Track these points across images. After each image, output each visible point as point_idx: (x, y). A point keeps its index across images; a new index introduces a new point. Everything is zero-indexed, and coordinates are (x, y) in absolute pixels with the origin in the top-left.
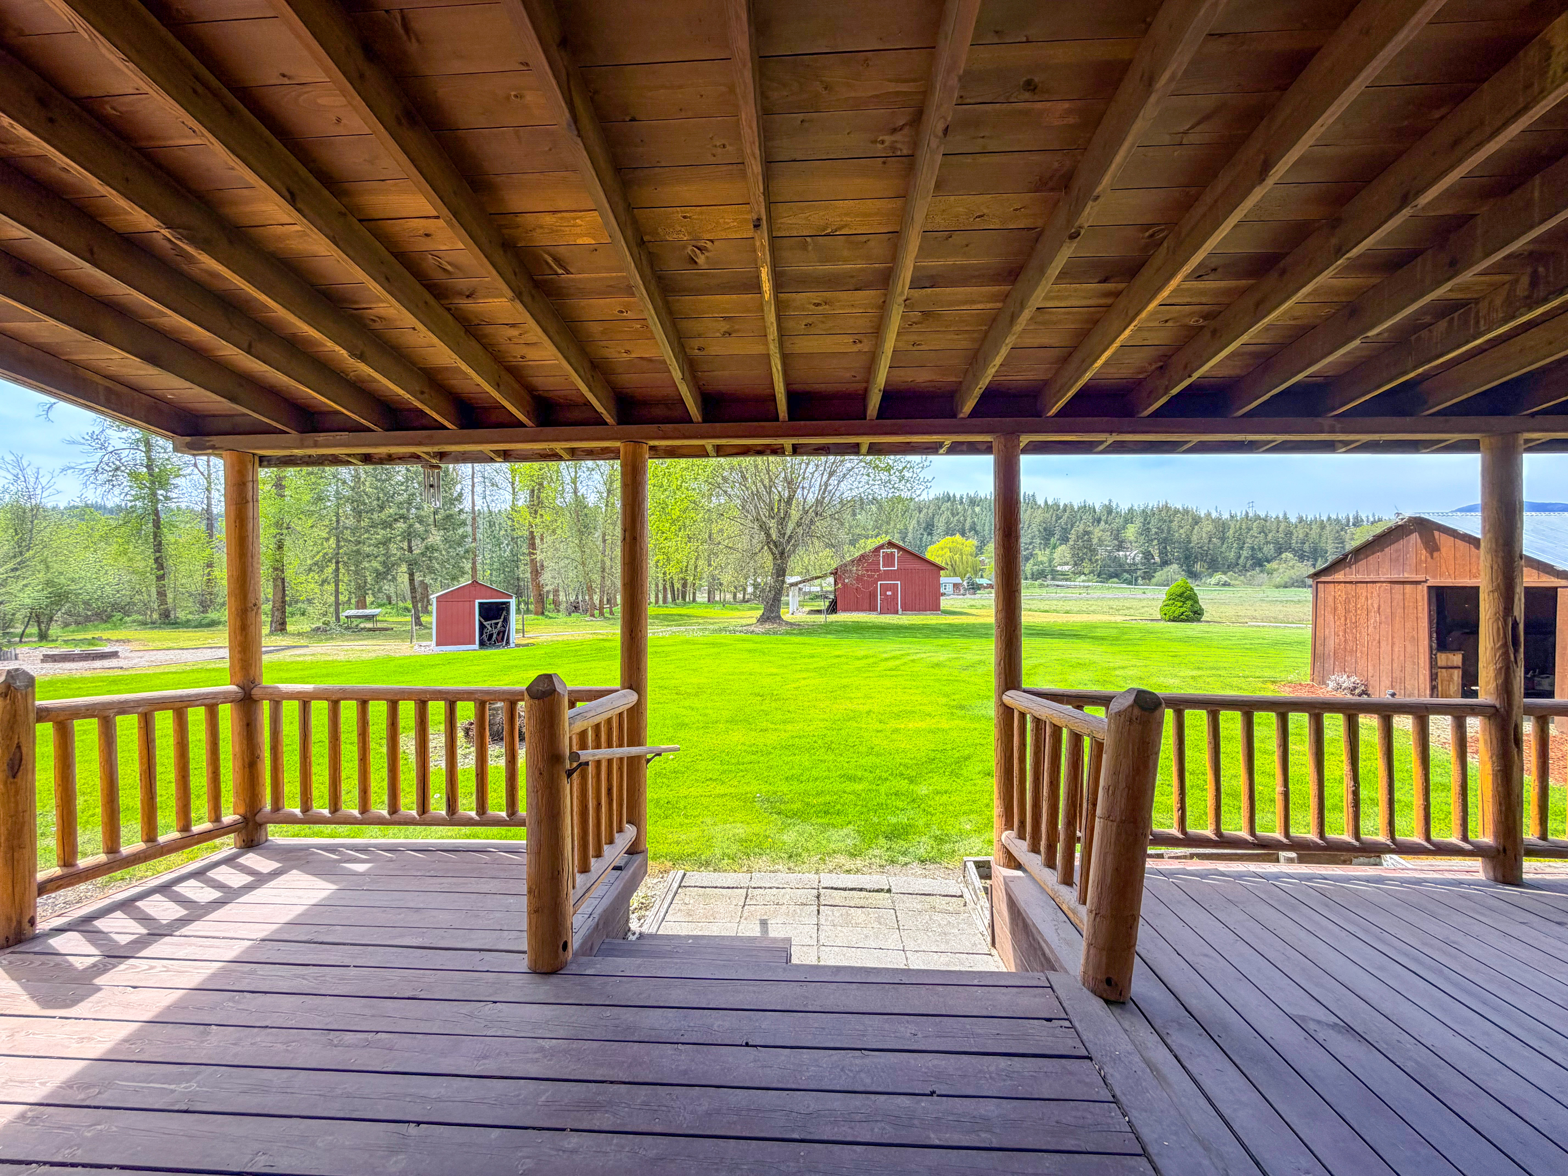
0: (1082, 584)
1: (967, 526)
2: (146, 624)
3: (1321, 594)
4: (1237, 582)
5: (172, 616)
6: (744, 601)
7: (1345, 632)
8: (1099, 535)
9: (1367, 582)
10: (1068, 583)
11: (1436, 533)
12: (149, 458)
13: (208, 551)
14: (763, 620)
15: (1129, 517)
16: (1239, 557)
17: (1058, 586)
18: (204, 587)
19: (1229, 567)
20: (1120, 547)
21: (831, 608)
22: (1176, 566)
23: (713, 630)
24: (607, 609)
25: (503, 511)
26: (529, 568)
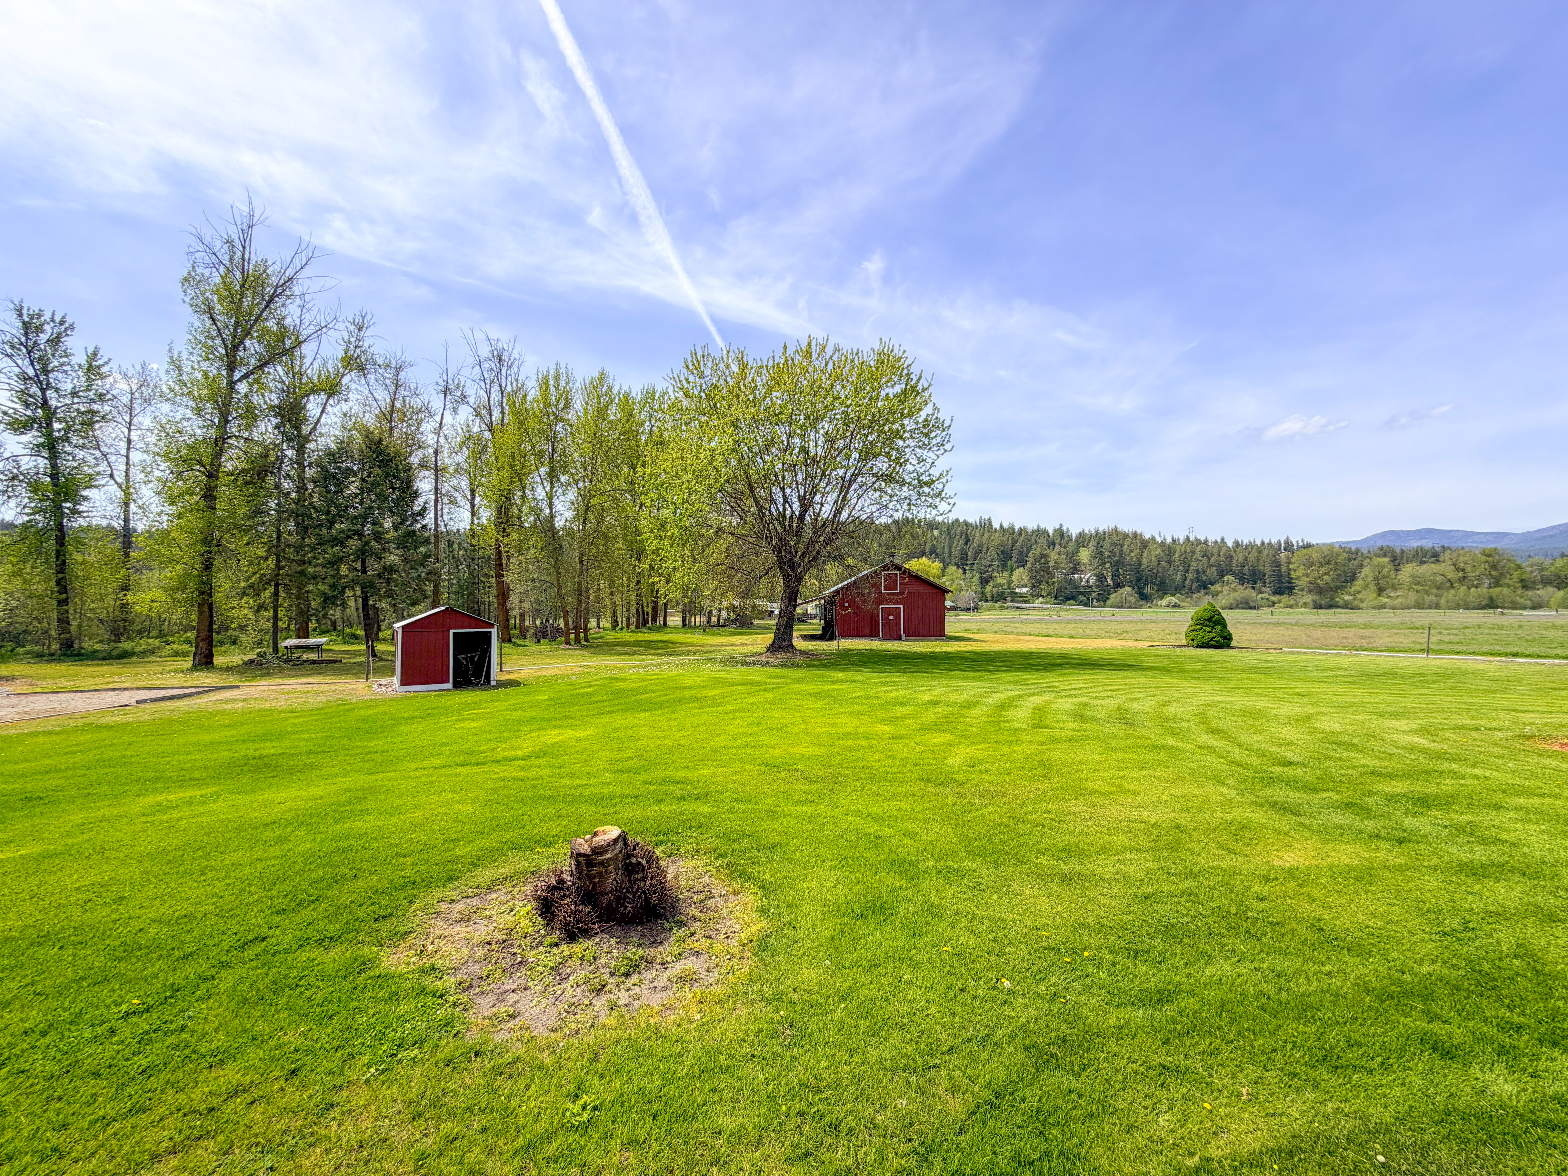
0: (1040, 606)
2: (42, 656)
4: (1186, 604)
5: (76, 646)
6: (718, 625)
8: (1055, 558)
10: (1027, 605)
12: (54, 466)
13: (123, 572)
14: (773, 648)
15: (1083, 540)
16: (1186, 580)
17: (1018, 608)
18: (117, 613)
19: (1176, 589)
20: (1075, 569)
21: (826, 634)
22: (1128, 589)
23: (721, 662)
24: (582, 635)
25: (462, 531)
26: (494, 591)
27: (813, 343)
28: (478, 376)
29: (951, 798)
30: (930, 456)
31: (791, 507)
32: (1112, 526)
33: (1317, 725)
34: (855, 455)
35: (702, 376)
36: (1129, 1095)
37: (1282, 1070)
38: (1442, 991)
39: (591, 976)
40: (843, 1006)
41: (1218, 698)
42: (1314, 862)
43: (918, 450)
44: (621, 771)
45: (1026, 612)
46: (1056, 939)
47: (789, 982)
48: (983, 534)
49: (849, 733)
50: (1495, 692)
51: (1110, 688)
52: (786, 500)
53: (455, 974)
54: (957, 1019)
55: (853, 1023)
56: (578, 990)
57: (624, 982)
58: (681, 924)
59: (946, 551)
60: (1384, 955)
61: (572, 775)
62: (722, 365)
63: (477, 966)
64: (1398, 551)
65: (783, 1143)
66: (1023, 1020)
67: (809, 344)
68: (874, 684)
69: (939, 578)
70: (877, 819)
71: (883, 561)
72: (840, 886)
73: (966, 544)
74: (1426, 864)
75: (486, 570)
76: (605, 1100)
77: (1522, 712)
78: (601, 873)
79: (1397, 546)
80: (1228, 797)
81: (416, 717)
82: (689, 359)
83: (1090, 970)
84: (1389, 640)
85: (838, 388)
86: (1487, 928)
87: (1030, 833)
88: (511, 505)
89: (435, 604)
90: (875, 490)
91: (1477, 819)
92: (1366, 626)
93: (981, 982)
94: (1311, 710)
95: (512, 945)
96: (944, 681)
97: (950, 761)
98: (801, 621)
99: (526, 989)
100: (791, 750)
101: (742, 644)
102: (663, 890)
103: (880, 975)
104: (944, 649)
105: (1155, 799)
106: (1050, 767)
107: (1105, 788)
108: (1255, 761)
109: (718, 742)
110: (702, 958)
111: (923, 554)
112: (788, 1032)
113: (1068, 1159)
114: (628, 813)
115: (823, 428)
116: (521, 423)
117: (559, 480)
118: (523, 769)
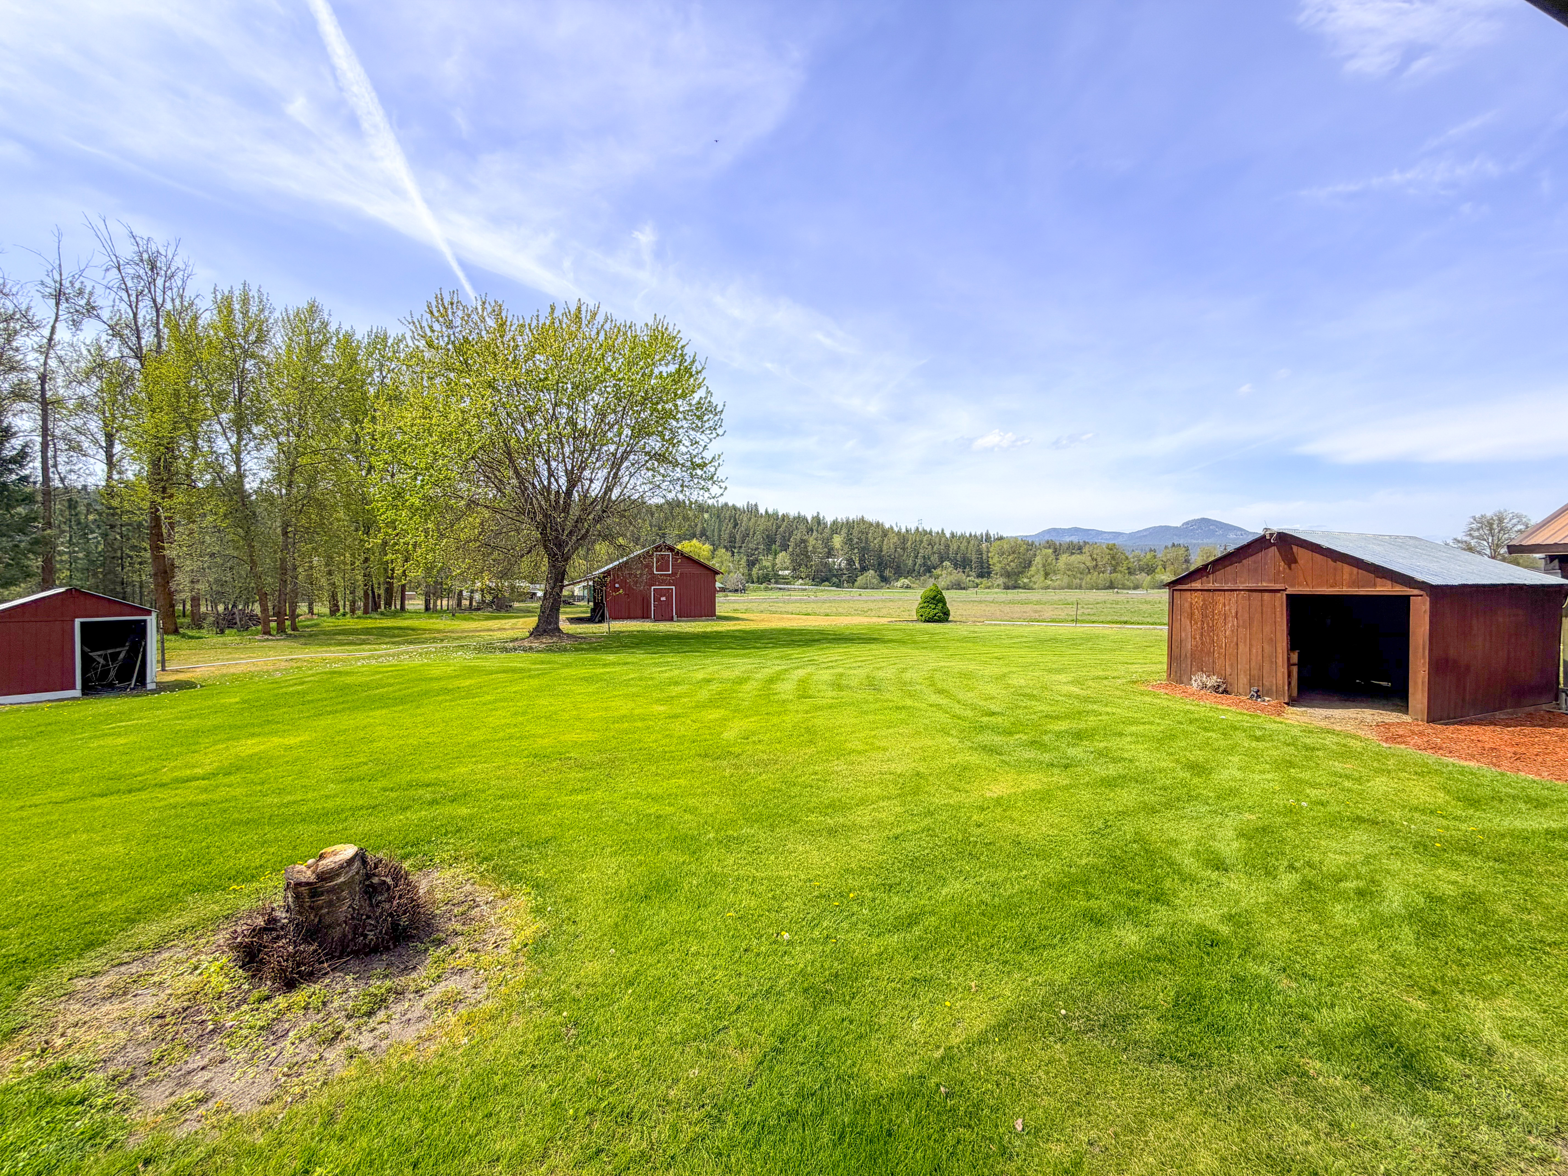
0: (800, 587)
3: (1177, 602)
4: (915, 585)
6: (470, 608)
7: (1202, 635)
8: (813, 543)
9: (1224, 590)
10: (789, 586)
11: (1295, 548)
14: (536, 633)
15: (836, 527)
16: (916, 565)
17: (780, 589)
19: (908, 572)
20: (829, 554)
21: (597, 615)
22: (872, 572)
23: (475, 649)
24: (288, 623)
25: (91, 488)
26: (149, 569)
27: (584, 308)
28: (115, 283)
29: (728, 771)
30: (702, 439)
31: (557, 481)
32: (860, 516)
33: (1010, 682)
34: (627, 432)
35: (450, 325)
36: (889, 1011)
37: (998, 960)
38: (1094, 876)
39: (321, 1025)
40: (630, 991)
41: (942, 664)
42: (1013, 791)
43: (692, 432)
44: (351, 779)
45: (788, 593)
46: (826, 886)
47: (572, 980)
48: (750, 519)
49: (624, 716)
50: (1115, 650)
51: (860, 659)
52: (551, 474)
53: (104, 1068)
54: (743, 978)
55: (642, 1006)
56: (302, 1046)
57: (366, 1023)
58: (440, 943)
59: (716, 534)
60: (1059, 855)
61: (281, 792)
62: (475, 317)
63: (141, 1050)
64: (1058, 544)
65: (571, 1148)
66: (801, 966)
67: (579, 309)
68: (648, 665)
69: (709, 560)
70: (655, 799)
71: (654, 541)
72: (622, 871)
73: (735, 527)
74: (1082, 782)
75: (134, 541)
76: (347, 1166)
77: (1131, 664)
78: (331, 901)
79: (1057, 540)
80: (953, 745)
81: (18, 738)
82: (434, 303)
83: (855, 908)
84: (1052, 613)
85: (610, 359)
86: (1118, 824)
87: (800, 795)
88: (176, 458)
89: (46, 584)
90: (648, 469)
91: (1109, 745)
92: (1038, 603)
93: (763, 939)
94: (1005, 670)
95: (199, 1012)
96: (717, 660)
97: (725, 735)
98: (567, 603)
99: (222, 1062)
100: (562, 738)
101: (499, 629)
102: (414, 907)
103: (667, 952)
104: (715, 629)
105: (899, 752)
106: (815, 733)
107: (861, 747)
108: (969, 713)
109: (477, 736)
110: (467, 975)
111: (693, 536)
112: (572, 1032)
113: (844, 1081)
114: (363, 827)
115: (593, 400)
116: (190, 354)
117: (250, 432)
118: (205, 790)
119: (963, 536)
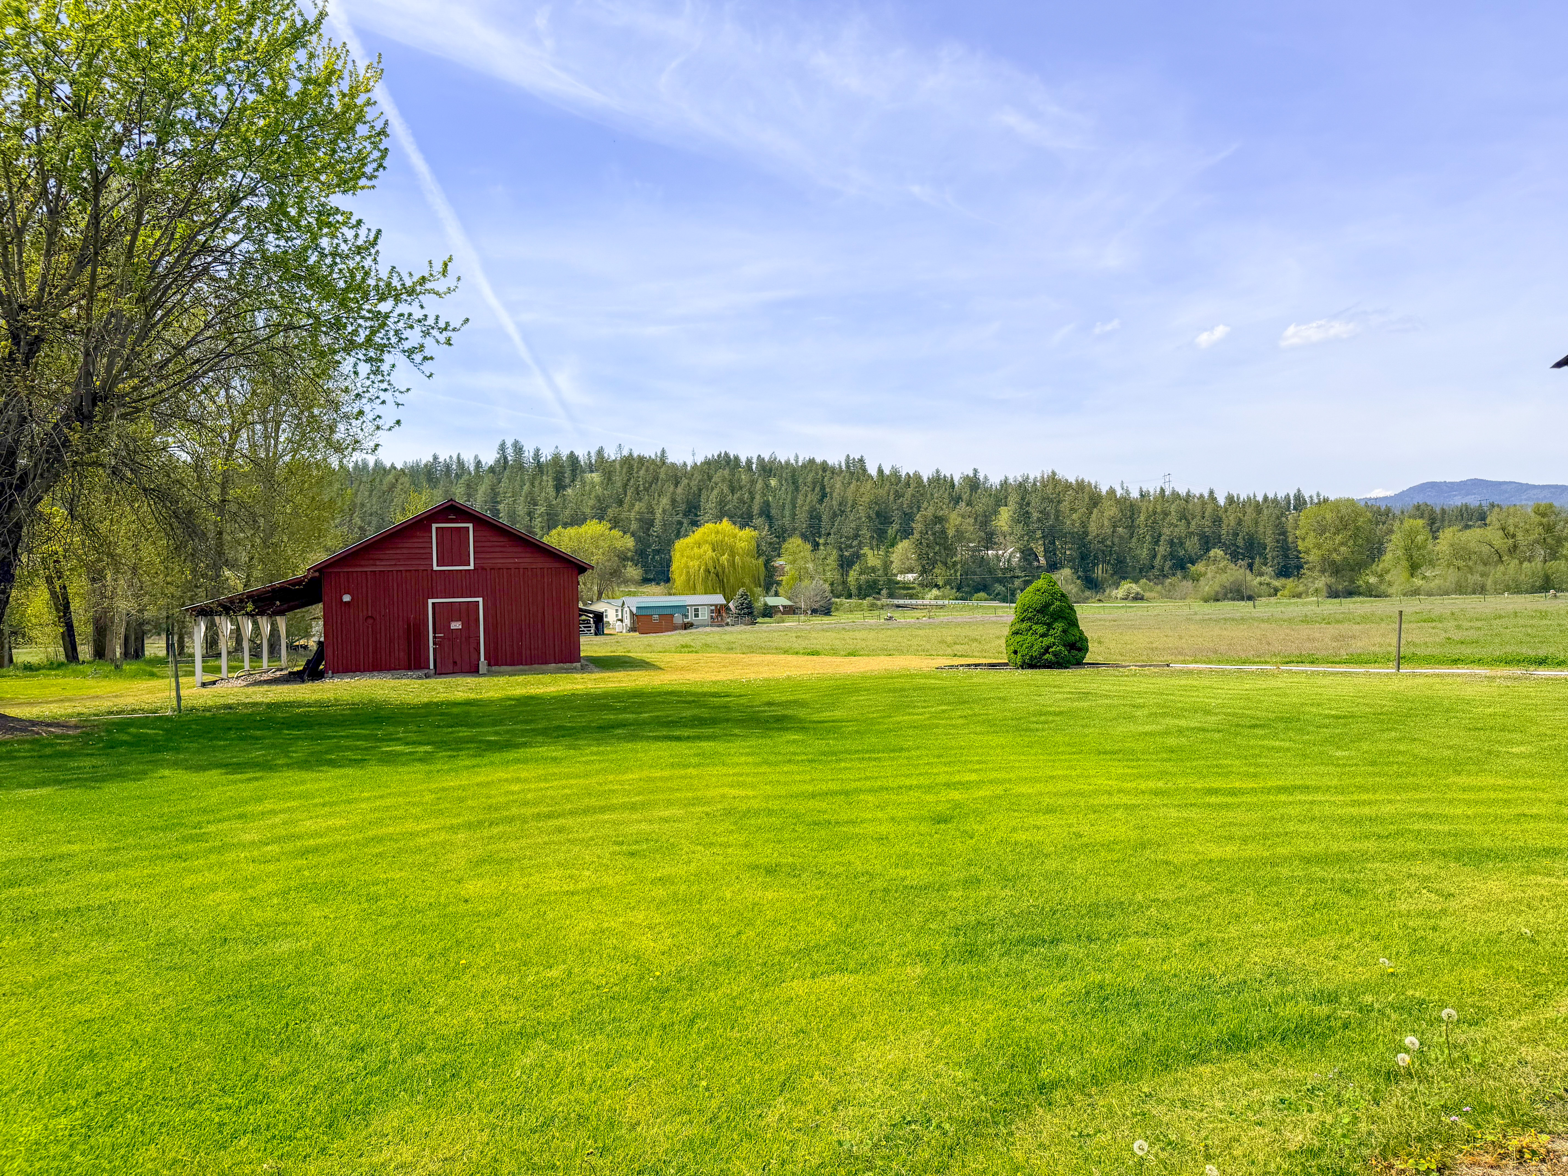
0: (933, 602)
1: (756, 509)
4: (1153, 594)
8: (958, 523)
10: (914, 602)
15: (1001, 495)
16: (1155, 557)
17: (898, 606)
19: (1141, 570)
20: (988, 543)
32: (1048, 472)
45: (912, 613)
48: (849, 485)
64: (1438, 510)
79: (1437, 503)
119: (1250, 502)
